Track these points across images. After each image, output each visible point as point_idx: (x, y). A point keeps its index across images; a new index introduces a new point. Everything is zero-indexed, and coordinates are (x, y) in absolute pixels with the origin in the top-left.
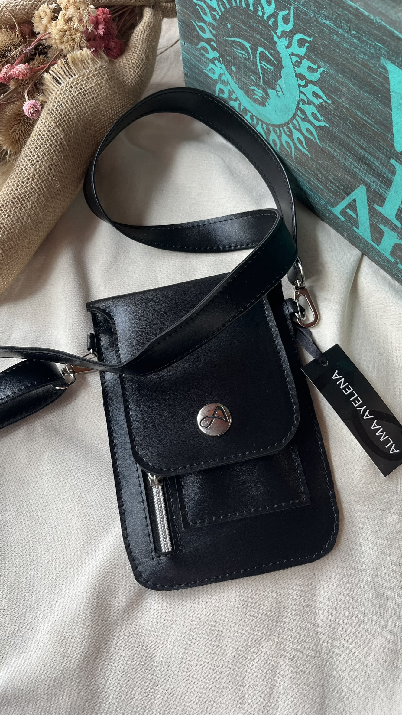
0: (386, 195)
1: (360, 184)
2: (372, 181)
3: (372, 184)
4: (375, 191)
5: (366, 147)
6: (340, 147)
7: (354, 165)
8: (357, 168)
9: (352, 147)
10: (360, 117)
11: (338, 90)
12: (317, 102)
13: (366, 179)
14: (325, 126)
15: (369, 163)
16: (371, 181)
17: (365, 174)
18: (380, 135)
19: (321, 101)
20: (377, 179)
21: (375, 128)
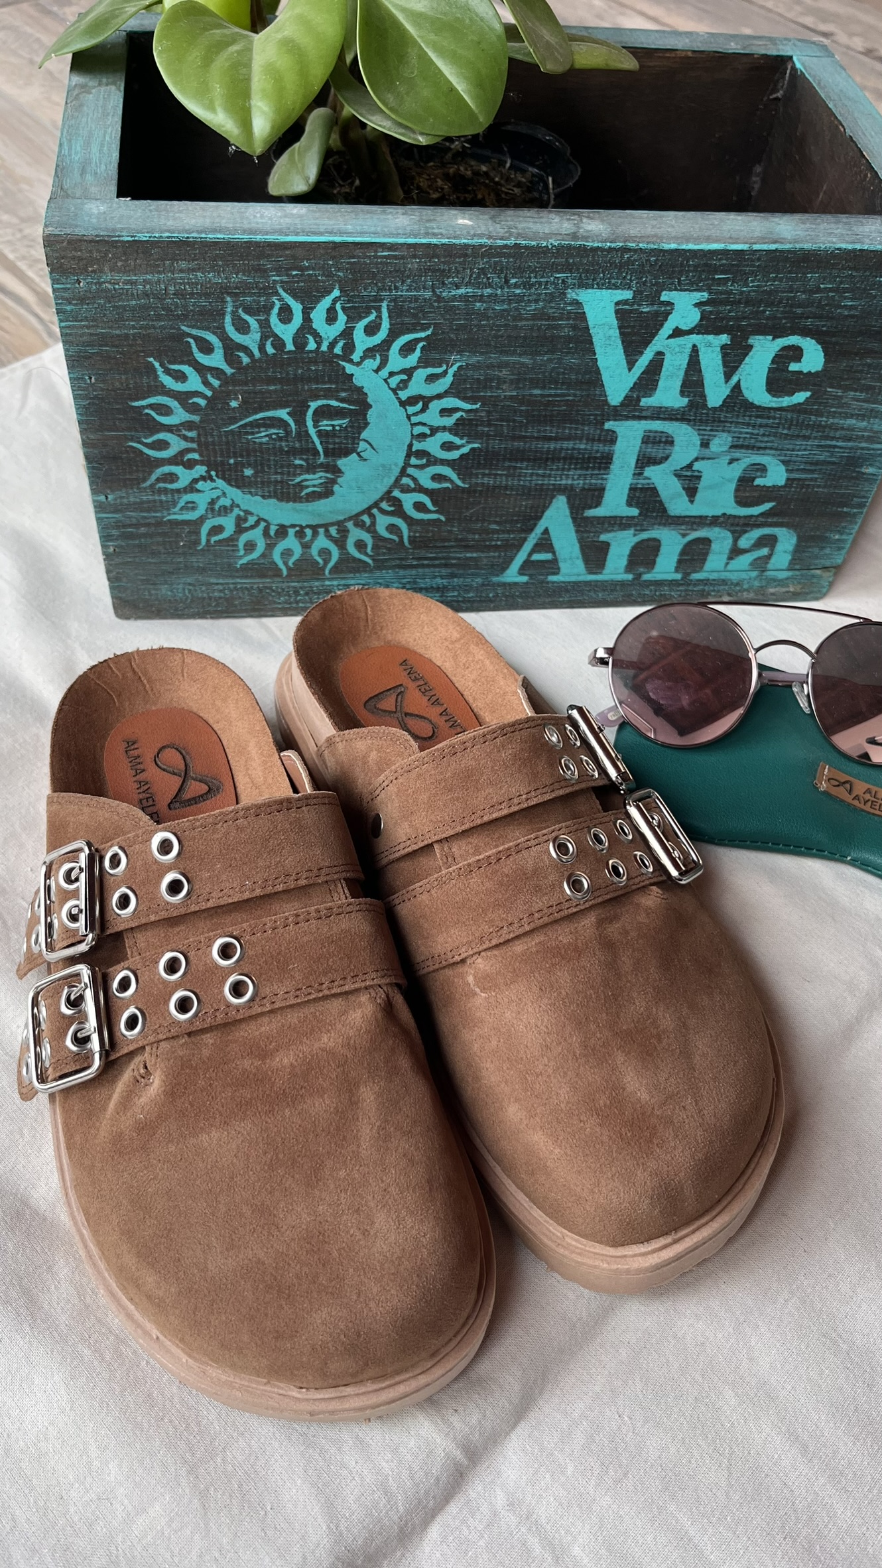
0: (604, 482)
1: (553, 497)
2: (576, 477)
3: (575, 482)
4: (583, 489)
5: (557, 433)
6: (507, 464)
7: (537, 475)
8: (544, 476)
9: (530, 450)
10: (541, 395)
11: (491, 380)
12: (449, 421)
13: (564, 482)
14: (473, 449)
15: (567, 454)
16: (573, 479)
17: (561, 476)
18: (580, 401)
19: (458, 415)
20: (581, 469)
21: (569, 396)
